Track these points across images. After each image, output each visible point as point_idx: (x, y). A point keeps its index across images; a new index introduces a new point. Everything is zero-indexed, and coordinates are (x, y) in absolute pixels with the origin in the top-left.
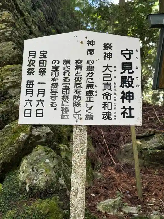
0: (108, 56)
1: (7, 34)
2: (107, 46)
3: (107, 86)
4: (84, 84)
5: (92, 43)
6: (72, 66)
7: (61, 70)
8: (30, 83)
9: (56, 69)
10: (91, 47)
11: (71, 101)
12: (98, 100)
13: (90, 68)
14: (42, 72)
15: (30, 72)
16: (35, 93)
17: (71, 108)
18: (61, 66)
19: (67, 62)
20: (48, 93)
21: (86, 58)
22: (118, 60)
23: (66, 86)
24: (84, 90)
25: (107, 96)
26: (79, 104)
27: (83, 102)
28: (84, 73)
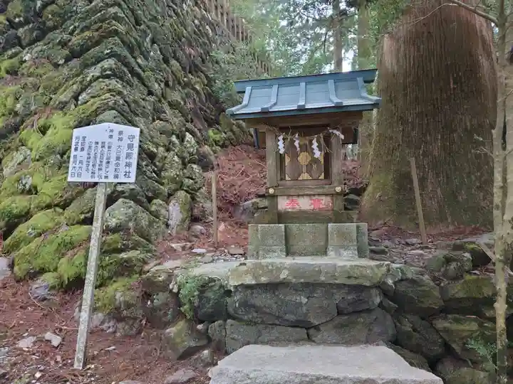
0: (120, 139)
1: (110, 104)
2: (121, 133)
3: (118, 158)
4: (105, 158)
5: (112, 131)
6: (100, 145)
7: (93, 148)
8: (75, 156)
9: (90, 147)
10: (111, 134)
11: (97, 167)
12: (112, 167)
13: (109, 147)
14: (82, 149)
15: (76, 149)
16: (78, 162)
17: (97, 171)
18: (93, 145)
19: (97, 143)
20: (85, 163)
21: (107, 140)
22: (126, 141)
23: (95, 158)
24: (105, 161)
25: (117, 165)
26: (101, 169)
27: (104, 168)
28: (106, 149)
